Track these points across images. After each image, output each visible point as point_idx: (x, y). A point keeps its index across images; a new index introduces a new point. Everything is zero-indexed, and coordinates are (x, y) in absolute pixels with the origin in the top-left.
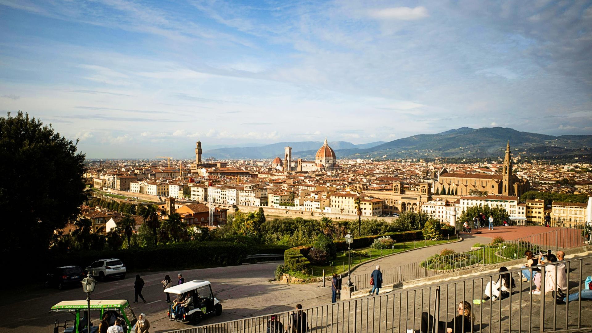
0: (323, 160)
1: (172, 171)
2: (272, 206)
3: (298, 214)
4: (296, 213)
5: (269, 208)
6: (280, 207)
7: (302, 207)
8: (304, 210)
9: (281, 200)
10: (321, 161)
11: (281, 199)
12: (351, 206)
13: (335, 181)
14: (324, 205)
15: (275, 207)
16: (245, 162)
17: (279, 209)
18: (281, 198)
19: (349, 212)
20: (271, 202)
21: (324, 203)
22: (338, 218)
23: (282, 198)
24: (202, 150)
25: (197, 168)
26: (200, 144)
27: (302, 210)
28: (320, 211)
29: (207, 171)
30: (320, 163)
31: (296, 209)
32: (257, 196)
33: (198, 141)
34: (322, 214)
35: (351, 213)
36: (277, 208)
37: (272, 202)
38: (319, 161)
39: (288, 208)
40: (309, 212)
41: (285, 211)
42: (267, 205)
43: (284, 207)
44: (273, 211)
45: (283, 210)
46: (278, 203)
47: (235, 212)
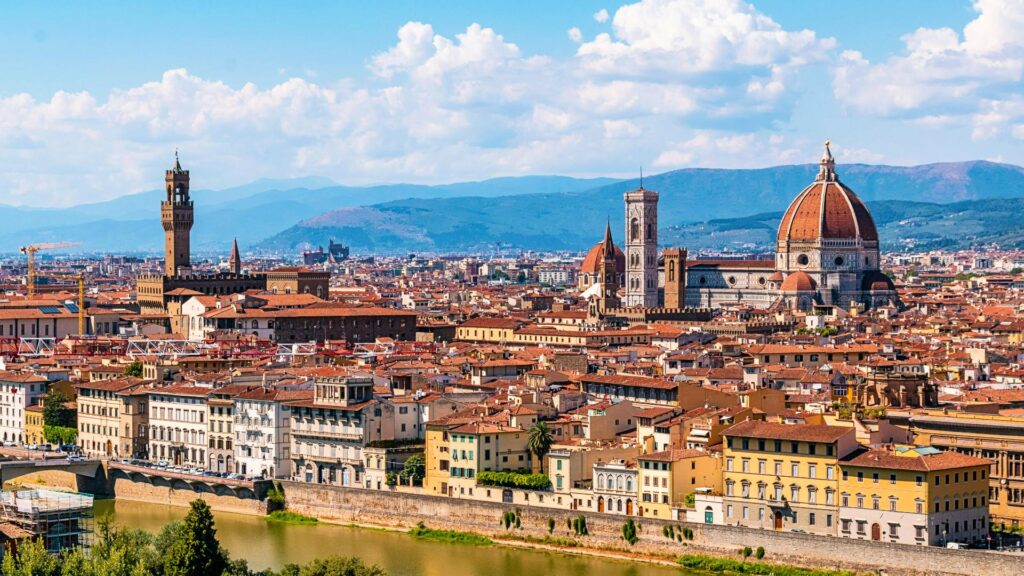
0: (815, 257)
1: (39, 313)
2: (444, 486)
3: (561, 528)
4: (552, 524)
5: (427, 498)
6: (480, 494)
7: (583, 495)
8: (594, 508)
9: (487, 457)
10: (803, 260)
11: (487, 453)
12: (822, 493)
13: (814, 357)
14: (693, 481)
15: (456, 494)
16: (474, 268)
17: (473, 503)
18: (486, 446)
19: (812, 522)
20: (438, 465)
21: (693, 473)
22: (755, 551)
23: (491, 447)
24: (191, 208)
25: (167, 299)
26: (180, 180)
27: (583, 508)
28: (668, 513)
29: (210, 309)
30: (795, 266)
31: (555, 505)
32: (374, 438)
33: (172, 167)
34: (677, 532)
35: (821, 529)
36: (466, 496)
37: (444, 465)
38: (794, 256)
39: (518, 497)
40: (614, 518)
41: (498, 514)
42: (418, 483)
43: (497, 495)
44: (443, 510)
45: (493, 505)
46: (471, 472)
47: (264, 514)
